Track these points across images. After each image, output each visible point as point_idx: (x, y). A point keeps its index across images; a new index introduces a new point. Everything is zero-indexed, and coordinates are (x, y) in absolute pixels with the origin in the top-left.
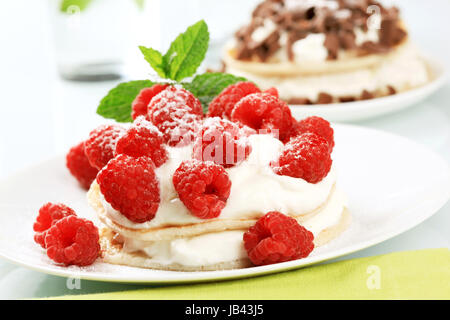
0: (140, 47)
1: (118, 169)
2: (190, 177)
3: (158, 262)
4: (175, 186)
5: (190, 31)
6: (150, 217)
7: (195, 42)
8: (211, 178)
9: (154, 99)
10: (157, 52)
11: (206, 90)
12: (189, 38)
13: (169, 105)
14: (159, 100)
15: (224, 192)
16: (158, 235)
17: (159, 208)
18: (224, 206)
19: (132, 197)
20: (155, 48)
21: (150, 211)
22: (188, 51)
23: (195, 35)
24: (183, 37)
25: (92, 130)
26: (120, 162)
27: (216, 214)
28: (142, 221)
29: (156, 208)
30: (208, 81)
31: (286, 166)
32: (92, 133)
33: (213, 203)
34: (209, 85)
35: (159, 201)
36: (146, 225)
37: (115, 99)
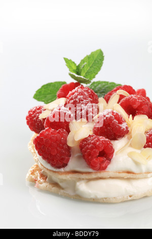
0: (64, 58)
1: (46, 137)
2: (90, 146)
3: (68, 193)
4: (81, 150)
5: (92, 54)
6: (65, 165)
7: (95, 61)
8: (103, 148)
9: (70, 92)
10: (74, 63)
11: (99, 90)
12: (92, 58)
13: (79, 97)
14: (73, 94)
15: (109, 156)
16: (69, 177)
17: (70, 160)
18: (109, 163)
19: (53, 154)
20: (73, 60)
21: (64, 162)
22: (90, 66)
23: (96, 56)
24: (88, 57)
25: (29, 110)
26: (47, 133)
27: (104, 168)
28: (59, 167)
29: (68, 161)
30: (100, 86)
31: (150, 143)
32: (29, 112)
33: (103, 162)
34: (100, 88)
35: (70, 156)
36: (62, 170)
37: (45, 91)
